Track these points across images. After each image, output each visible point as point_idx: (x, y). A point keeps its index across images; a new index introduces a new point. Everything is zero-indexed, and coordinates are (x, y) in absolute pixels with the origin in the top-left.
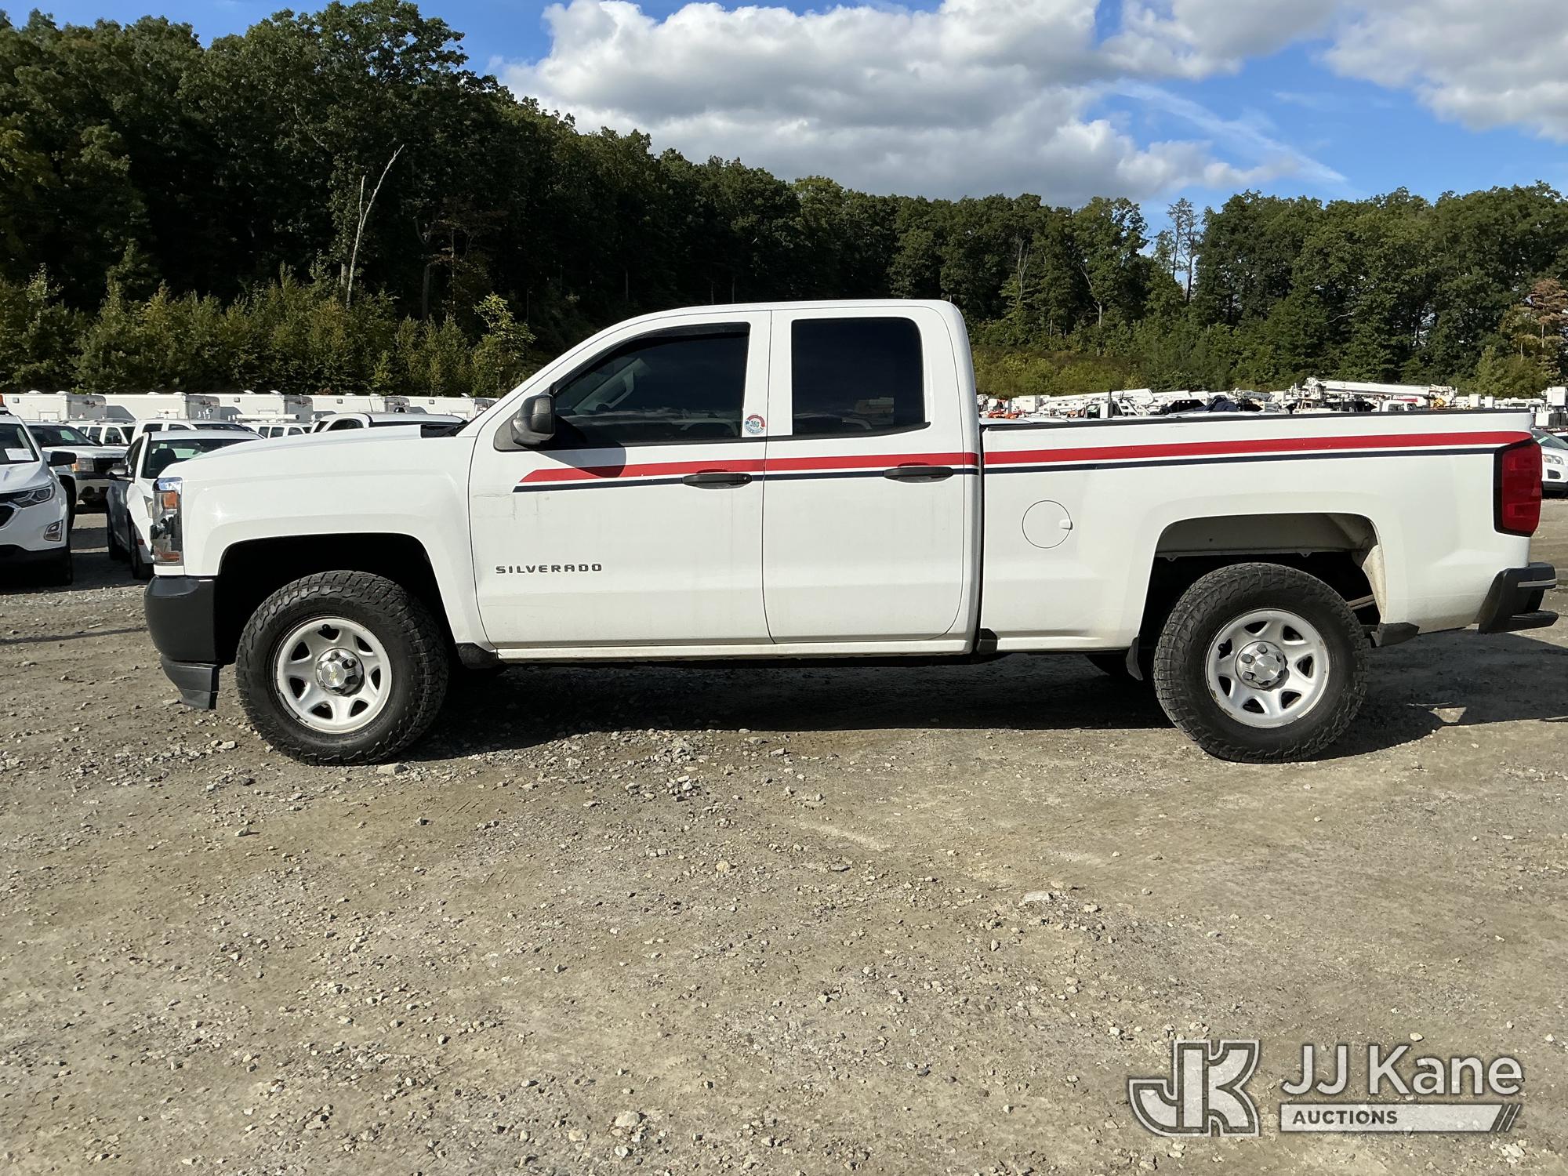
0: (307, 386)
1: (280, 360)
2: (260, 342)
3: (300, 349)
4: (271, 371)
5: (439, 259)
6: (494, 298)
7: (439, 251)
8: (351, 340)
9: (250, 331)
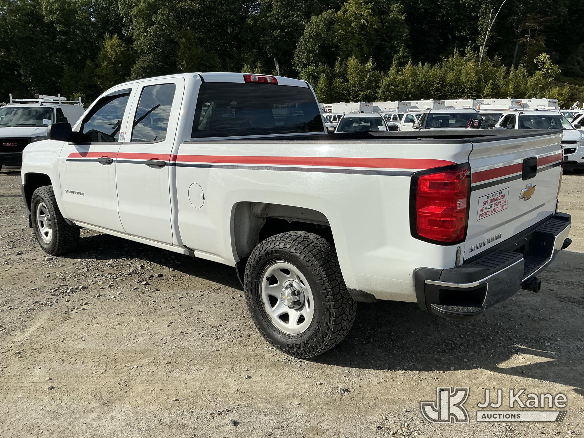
0: (458, 96)
1: (449, 86)
2: (442, 79)
3: (457, 82)
4: (445, 90)
5: (522, 40)
6: (544, 55)
7: (523, 37)
8: (477, 77)
9: (440, 76)
